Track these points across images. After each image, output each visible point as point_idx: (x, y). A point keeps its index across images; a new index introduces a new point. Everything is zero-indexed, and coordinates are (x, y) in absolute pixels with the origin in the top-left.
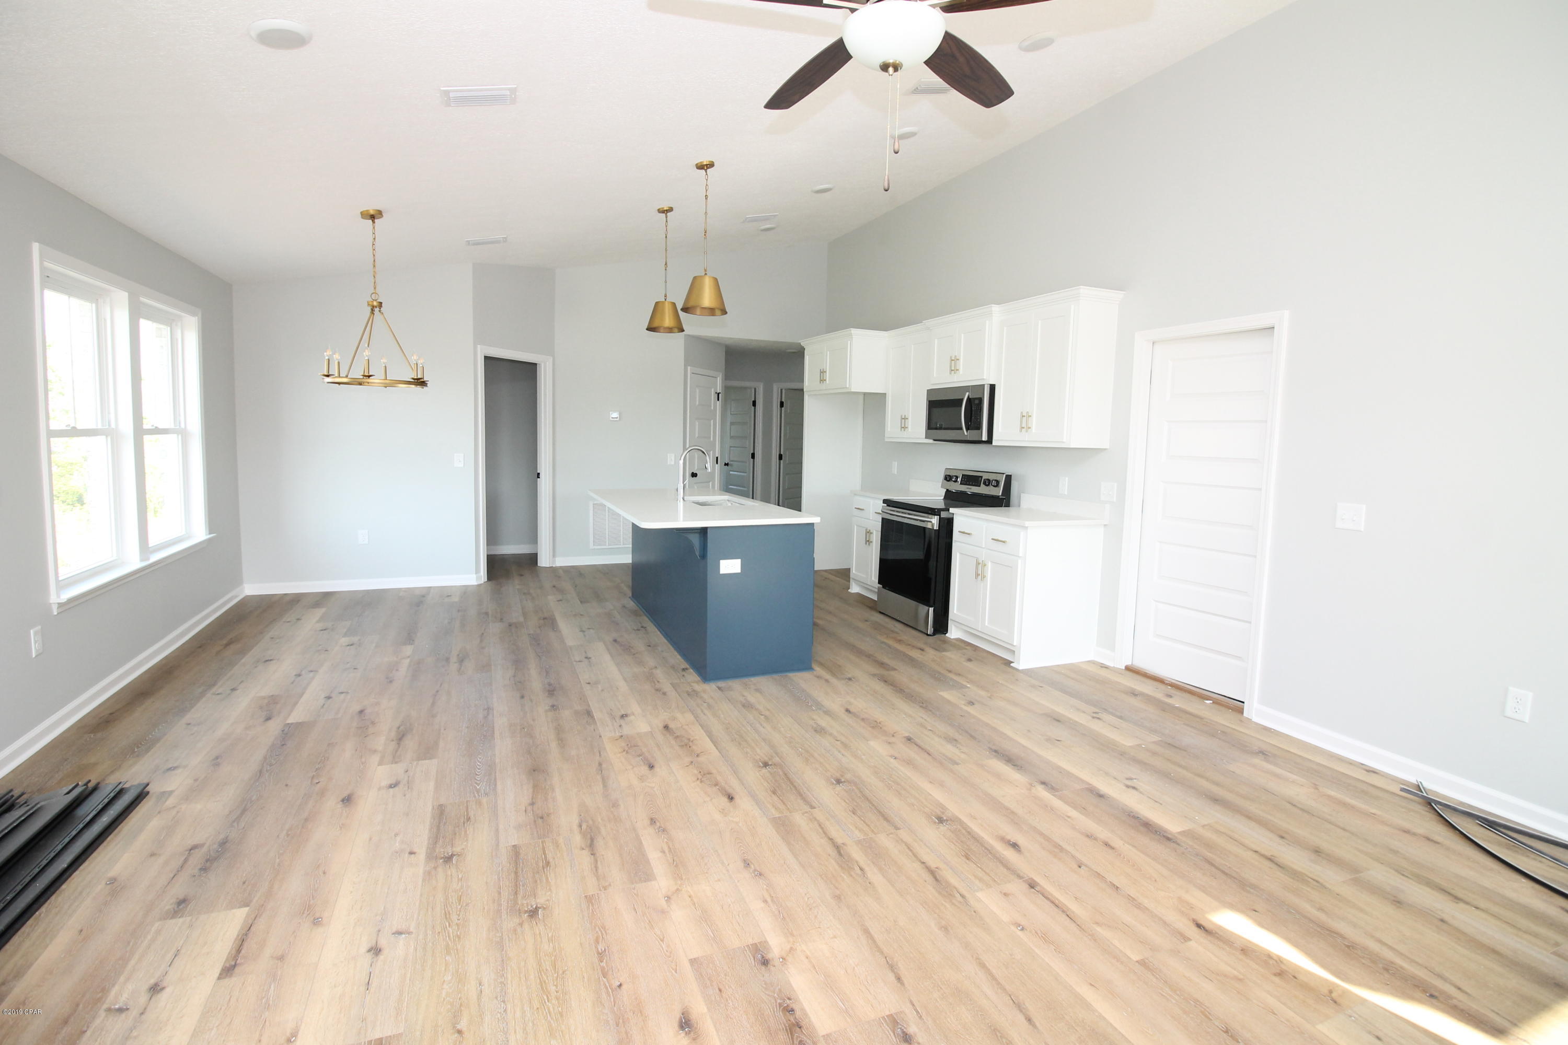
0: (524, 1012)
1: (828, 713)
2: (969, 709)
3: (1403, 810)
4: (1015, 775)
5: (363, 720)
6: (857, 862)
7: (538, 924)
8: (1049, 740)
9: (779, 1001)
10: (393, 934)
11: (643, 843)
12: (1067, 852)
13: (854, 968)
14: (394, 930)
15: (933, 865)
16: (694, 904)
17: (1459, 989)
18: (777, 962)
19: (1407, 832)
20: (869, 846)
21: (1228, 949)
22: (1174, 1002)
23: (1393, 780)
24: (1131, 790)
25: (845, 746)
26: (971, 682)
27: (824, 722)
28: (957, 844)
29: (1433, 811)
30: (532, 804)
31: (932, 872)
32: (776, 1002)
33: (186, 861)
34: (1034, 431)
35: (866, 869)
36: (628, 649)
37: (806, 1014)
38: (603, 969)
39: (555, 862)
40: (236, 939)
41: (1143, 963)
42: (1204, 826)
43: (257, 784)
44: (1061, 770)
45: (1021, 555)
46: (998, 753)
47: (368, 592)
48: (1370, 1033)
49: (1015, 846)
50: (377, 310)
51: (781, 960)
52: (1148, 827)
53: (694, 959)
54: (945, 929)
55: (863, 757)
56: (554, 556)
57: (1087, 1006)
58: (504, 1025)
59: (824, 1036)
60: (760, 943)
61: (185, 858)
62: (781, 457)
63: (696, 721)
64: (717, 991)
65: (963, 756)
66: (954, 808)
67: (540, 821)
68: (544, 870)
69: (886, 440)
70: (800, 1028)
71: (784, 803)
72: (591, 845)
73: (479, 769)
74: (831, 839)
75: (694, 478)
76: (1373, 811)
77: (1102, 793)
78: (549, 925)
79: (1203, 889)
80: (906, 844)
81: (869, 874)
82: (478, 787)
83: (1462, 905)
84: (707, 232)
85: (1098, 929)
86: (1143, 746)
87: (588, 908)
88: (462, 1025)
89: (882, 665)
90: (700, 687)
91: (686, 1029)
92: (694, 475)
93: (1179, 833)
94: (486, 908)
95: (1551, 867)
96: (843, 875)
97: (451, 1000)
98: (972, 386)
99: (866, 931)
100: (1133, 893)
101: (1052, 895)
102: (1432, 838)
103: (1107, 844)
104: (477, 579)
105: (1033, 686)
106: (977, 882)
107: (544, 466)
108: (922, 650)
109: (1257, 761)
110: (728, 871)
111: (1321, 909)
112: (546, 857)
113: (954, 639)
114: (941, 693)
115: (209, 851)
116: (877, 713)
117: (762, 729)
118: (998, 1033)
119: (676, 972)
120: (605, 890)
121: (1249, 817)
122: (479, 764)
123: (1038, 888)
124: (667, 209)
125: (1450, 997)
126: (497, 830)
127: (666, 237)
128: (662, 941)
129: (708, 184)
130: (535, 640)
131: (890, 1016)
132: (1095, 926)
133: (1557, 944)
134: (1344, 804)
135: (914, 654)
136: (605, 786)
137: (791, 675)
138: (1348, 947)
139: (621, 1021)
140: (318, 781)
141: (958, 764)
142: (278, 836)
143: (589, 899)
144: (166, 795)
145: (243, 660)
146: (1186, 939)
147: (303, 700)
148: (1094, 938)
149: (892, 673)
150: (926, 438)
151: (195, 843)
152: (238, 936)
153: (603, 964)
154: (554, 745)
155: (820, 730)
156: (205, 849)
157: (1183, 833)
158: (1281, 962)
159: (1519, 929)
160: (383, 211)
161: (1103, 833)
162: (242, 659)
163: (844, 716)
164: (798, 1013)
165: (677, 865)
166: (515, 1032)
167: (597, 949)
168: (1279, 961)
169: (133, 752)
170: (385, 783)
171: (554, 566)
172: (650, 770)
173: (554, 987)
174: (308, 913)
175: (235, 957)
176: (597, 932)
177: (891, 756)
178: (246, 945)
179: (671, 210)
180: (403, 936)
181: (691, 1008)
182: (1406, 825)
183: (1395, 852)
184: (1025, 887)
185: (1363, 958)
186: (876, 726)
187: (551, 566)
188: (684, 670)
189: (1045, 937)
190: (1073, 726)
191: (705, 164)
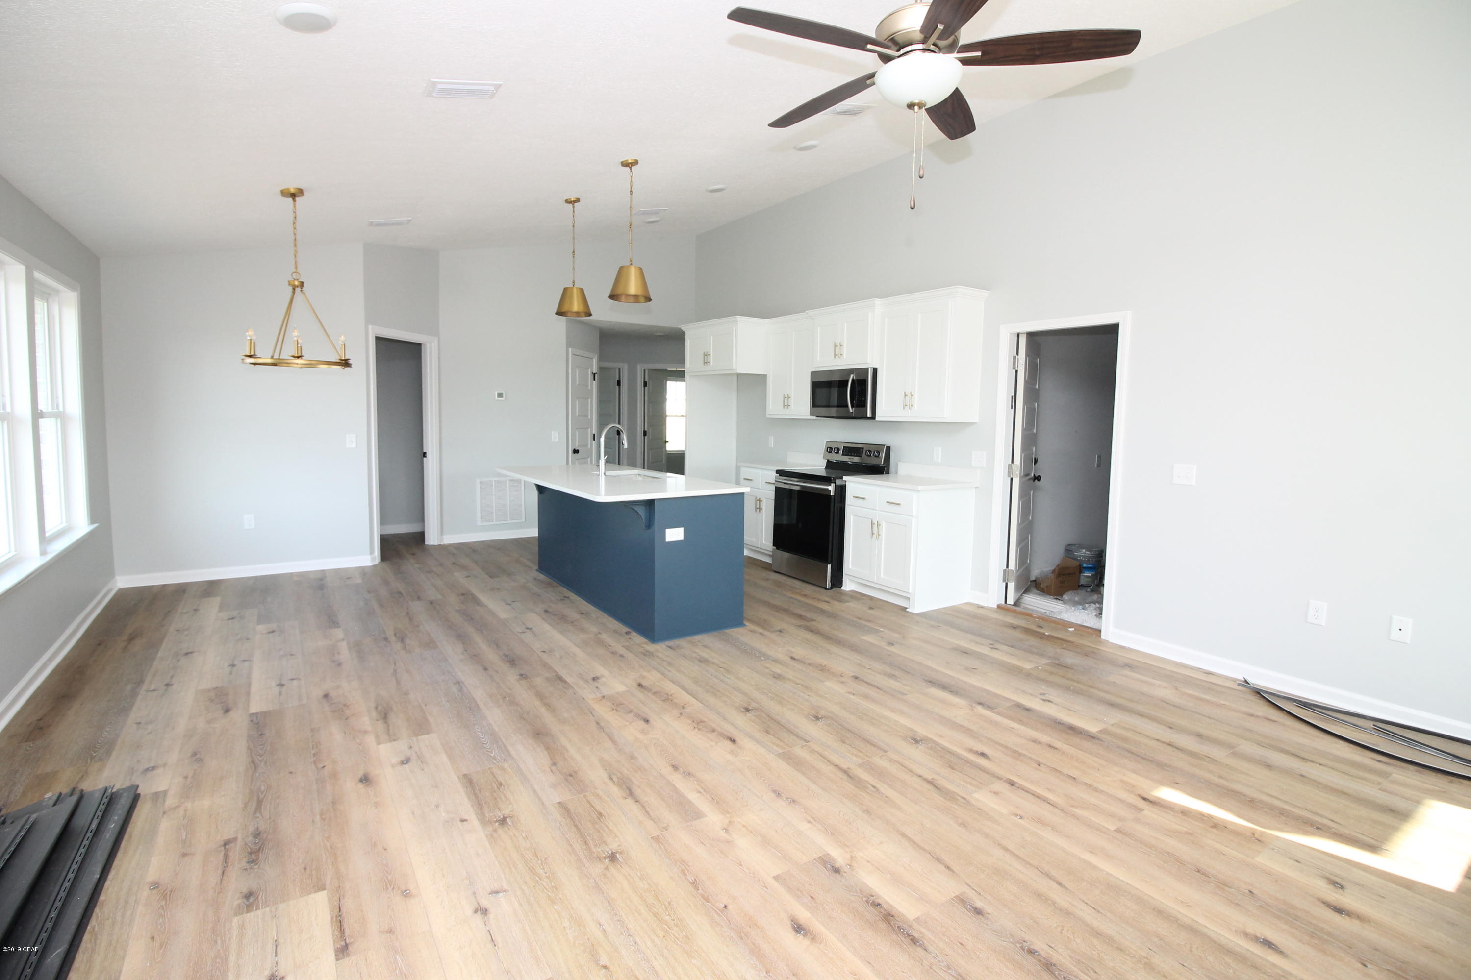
0: (653, 941)
1: (776, 661)
2: (892, 649)
3: (1243, 700)
4: (955, 700)
5: (333, 703)
6: (867, 781)
7: (622, 866)
8: (967, 669)
9: (864, 899)
10: (490, 894)
11: (677, 787)
12: (1024, 755)
13: (909, 865)
14: (489, 891)
15: (929, 777)
16: (751, 832)
17: (1333, 821)
18: (846, 869)
19: (1252, 715)
20: (871, 768)
21: (1172, 813)
22: (1154, 856)
23: (1226, 679)
24: (1047, 703)
25: (806, 687)
26: (881, 626)
27: (778, 669)
28: (938, 758)
29: (1262, 699)
30: (554, 764)
31: (931, 783)
32: (863, 900)
33: (226, 857)
34: (916, 408)
35: (877, 786)
36: (563, 618)
37: (890, 905)
38: (703, 896)
39: (607, 813)
40: (332, 922)
41: (1118, 831)
42: (1113, 725)
43: (257, 775)
44: (989, 692)
45: (914, 515)
46: (932, 683)
47: (256, 579)
48: (1290, 858)
49: (983, 755)
50: (298, 290)
51: (848, 867)
52: (1073, 730)
53: (777, 876)
54: (963, 825)
55: (826, 696)
56: (442, 533)
57: (1095, 867)
58: (642, 955)
59: (914, 920)
60: (824, 855)
61: (225, 854)
62: (645, 433)
63: (664, 677)
64: (810, 898)
65: (907, 688)
66: (922, 731)
67: (571, 778)
68: (600, 820)
69: (767, 417)
70: (892, 916)
71: (781, 741)
72: (631, 794)
73: (483, 738)
74: (836, 766)
75: (576, 454)
76: (1223, 702)
77: (1027, 707)
78: (633, 866)
79: (1134, 771)
80: (899, 763)
81: (882, 790)
82: (492, 755)
83: (1309, 764)
84: (632, 225)
85: (1075, 810)
86: (1040, 668)
87: (660, 847)
88: (604, 960)
89: (800, 617)
90: (651, 647)
91: (802, 932)
92: (576, 451)
93: (1098, 732)
94: (566, 859)
95: (1354, 731)
96: (861, 793)
97: (581, 942)
98: (856, 369)
99: (903, 835)
100: (1086, 780)
101: (1030, 789)
102: (1270, 718)
103: (1050, 746)
104: (373, 559)
105: (932, 626)
106: (969, 786)
107: (431, 445)
108: (828, 602)
109: (1127, 672)
110: (764, 801)
111: (1220, 777)
112: (596, 810)
113: (849, 591)
114: (862, 637)
115: (246, 844)
116: (819, 659)
117: (727, 680)
118: (1042, 897)
119: (767, 888)
120: (666, 830)
121: (1141, 715)
122: (480, 733)
123: (1017, 785)
124: (575, 200)
125: (1330, 828)
126: (535, 791)
127: (573, 226)
128: (741, 865)
129: (632, 180)
130: (469, 618)
131: (957, 897)
132: (1072, 808)
133: (1379, 784)
134: (1201, 699)
135: (825, 606)
136: (614, 742)
137: (727, 631)
138: (1251, 801)
139: (743, 935)
140: (323, 766)
141: (906, 695)
142: (313, 821)
143: (657, 839)
144: (158, 797)
145: (160, 654)
146: (1141, 810)
147: (254, 689)
148: (1076, 817)
149: (814, 623)
150: (810, 415)
151: (226, 838)
152: (332, 918)
153: (700, 891)
154: (543, 710)
155: (778, 677)
156: (240, 843)
157: (1100, 731)
158: (1212, 818)
159: (1353, 776)
160: (304, 190)
161: (1044, 738)
162: (157, 652)
163: (792, 662)
164: (885, 906)
165: (718, 802)
166: (655, 959)
167: (688, 879)
168: (1210, 817)
169: (92, 757)
170: (395, 760)
171: (442, 544)
172: (648, 724)
173: (668, 917)
174: (392, 887)
175: (341, 937)
176: (680, 866)
177: (849, 693)
178: (345, 925)
179: (578, 200)
180: (501, 894)
181: (797, 915)
182: (1252, 711)
183: (1251, 731)
184: (1007, 786)
185: (1263, 808)
186: (822, 669)
187: (439, 544)
188: (627, 633)
189: (1040, 821)
190: (980, 657)
191: (630, 161)
